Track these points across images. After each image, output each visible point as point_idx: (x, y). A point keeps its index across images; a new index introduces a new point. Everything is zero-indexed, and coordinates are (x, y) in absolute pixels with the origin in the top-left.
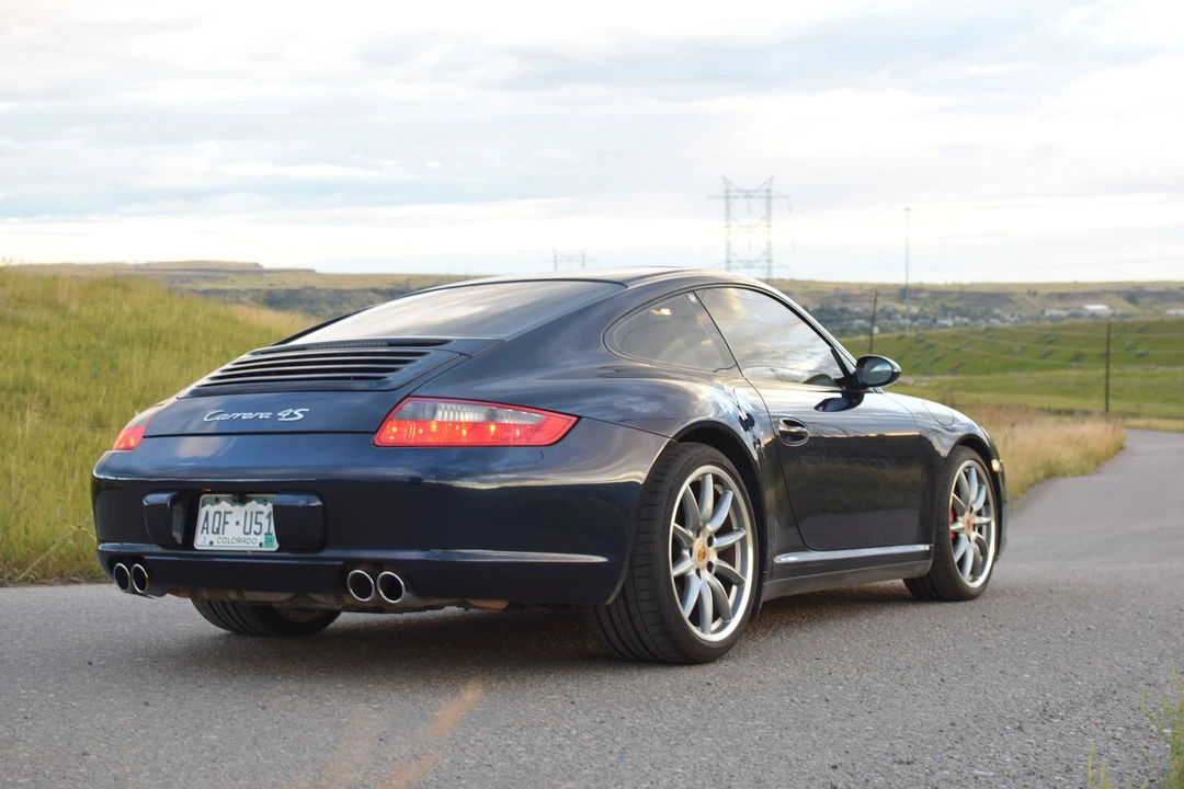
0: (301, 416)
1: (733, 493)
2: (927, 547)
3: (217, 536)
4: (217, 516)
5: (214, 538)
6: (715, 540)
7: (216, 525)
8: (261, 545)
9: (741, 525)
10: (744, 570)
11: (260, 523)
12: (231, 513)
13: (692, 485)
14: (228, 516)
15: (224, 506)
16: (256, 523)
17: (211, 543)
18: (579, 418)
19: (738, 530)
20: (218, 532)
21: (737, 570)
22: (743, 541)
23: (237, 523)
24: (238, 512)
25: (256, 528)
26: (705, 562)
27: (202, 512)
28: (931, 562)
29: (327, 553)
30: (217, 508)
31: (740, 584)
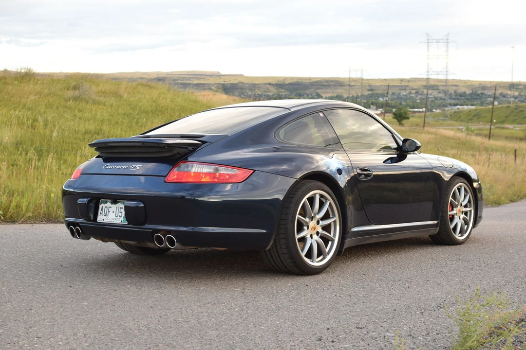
0: (138, 168)
1: (330, 201)
2: (436, 222)
3: (105, 217)
4: (106, 208)
5: (104, 217)
6: (321, 222)
7: (105, 212)
8: (122, 221)
9: (334, 215)
10: (335, 235)
11: (121, 212)
12: (111, 207)
13: (308, 199)
14: (110, 209)
15: (109, 204)
16: (120, 212)
17: (103, 220)
18: (255, 171)
19: (333, 218)
20: (106, 215)
21: (332, 235)
22: (335, 222)
23: (113, 212)
24: (114, 207)
25: (120, 214)
26: (315, 231)
27: (101, 206)
28: (438, 228)
29: (147, 226)
30: (106, 205)
31: (333, 241)
